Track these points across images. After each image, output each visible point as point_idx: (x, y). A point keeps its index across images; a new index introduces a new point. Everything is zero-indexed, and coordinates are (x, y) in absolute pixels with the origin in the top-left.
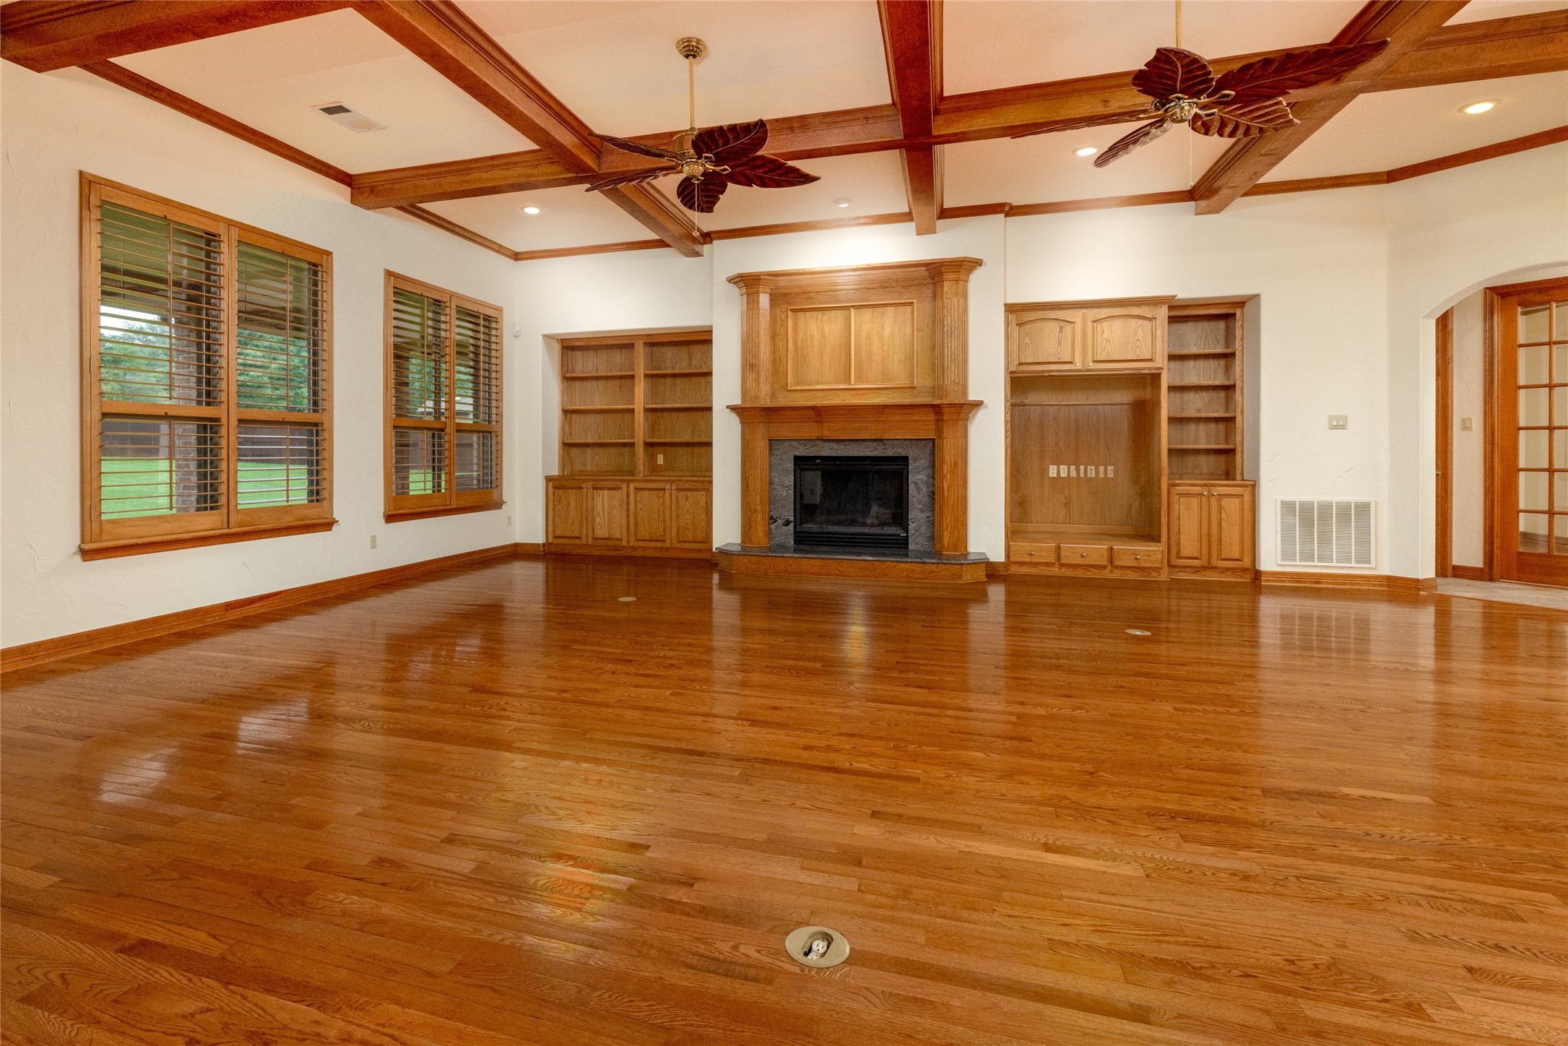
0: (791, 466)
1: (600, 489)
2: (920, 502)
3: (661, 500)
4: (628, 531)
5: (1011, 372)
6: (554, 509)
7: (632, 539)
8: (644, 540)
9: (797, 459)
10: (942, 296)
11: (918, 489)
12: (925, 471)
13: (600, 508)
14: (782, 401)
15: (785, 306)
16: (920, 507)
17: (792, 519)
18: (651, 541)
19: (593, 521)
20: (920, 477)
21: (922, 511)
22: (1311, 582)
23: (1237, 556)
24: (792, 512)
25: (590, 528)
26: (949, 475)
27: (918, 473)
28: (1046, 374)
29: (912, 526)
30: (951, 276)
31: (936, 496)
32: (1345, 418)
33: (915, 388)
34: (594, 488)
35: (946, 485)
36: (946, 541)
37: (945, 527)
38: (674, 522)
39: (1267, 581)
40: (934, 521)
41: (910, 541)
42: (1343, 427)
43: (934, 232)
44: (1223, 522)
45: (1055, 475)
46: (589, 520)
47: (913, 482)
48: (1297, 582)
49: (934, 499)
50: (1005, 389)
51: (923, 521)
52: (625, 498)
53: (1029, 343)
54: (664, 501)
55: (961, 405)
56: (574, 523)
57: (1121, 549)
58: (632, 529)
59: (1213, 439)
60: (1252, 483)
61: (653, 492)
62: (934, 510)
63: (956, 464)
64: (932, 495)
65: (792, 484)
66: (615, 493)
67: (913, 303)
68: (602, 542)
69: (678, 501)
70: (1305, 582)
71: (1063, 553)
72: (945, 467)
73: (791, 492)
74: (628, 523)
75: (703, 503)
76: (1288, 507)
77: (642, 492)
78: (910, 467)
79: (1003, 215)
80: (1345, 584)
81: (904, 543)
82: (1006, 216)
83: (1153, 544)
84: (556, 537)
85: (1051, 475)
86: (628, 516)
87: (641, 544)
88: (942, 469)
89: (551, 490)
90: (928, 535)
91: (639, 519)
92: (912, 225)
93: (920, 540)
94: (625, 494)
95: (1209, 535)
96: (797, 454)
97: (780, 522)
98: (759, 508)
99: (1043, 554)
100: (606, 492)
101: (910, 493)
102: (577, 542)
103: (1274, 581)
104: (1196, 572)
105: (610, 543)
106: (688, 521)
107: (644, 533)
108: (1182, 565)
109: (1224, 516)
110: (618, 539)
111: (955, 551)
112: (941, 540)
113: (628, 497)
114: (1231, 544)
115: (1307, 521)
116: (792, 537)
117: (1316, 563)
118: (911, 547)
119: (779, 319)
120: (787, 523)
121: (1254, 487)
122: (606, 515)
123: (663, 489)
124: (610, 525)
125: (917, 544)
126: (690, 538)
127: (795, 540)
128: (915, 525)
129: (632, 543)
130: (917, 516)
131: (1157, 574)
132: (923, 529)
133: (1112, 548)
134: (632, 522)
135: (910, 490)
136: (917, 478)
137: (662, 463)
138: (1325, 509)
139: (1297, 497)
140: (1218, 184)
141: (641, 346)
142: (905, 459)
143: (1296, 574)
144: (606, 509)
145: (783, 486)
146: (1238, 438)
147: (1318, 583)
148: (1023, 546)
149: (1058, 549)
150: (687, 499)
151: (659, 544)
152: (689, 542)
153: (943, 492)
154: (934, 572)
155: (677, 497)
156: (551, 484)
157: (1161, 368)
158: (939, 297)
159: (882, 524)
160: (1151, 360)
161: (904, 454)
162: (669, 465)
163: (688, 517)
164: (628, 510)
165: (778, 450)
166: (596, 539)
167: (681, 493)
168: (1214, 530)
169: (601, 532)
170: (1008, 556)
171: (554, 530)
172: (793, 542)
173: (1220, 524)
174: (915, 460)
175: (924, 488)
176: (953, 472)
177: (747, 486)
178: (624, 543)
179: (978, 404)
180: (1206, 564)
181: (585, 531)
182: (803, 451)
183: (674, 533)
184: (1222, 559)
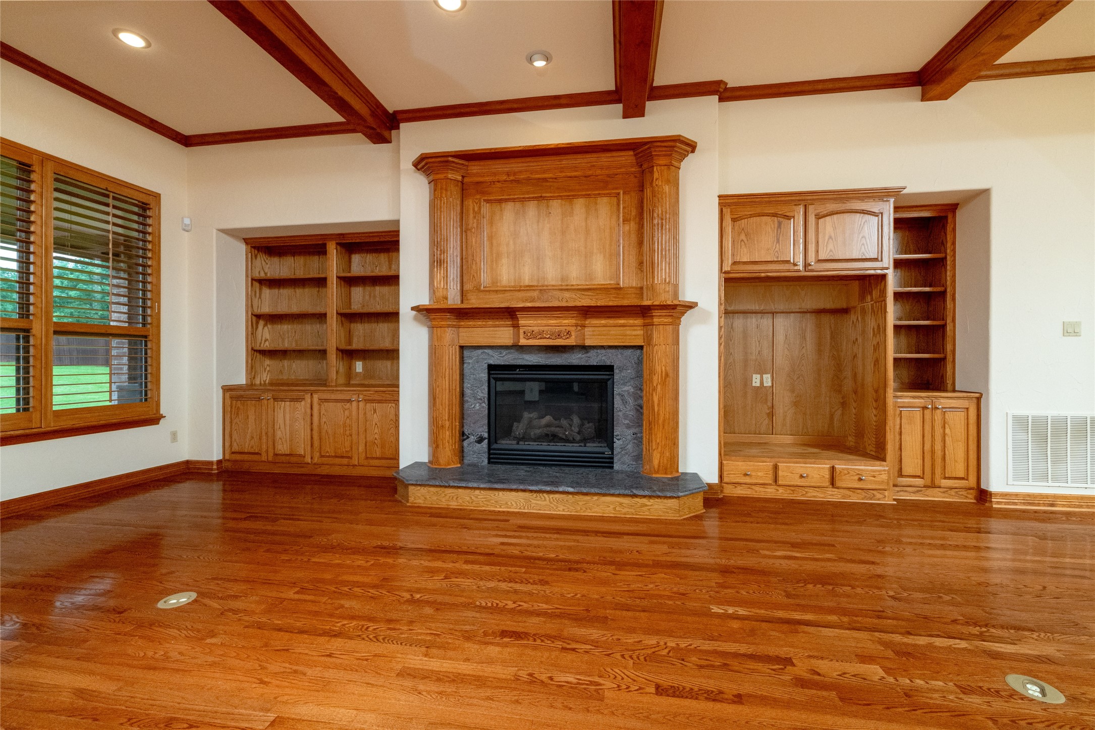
0: (484, 376)
1: (282, 400)
2: (626, 417)
3: (347, 413)
4: (312, 446)
5: (725, 273)
6: (231, 422)
7: (317, 455)
8: (329, 457)
9: (491, 368)
10: (651, 183)
11: (625, 402)
12: (632, 382)
13: (281, 421)
14: (474, 302)
15: (478, 197)
16: (627, 422)
17: (486, 435)
18: (336, 457)
19: (274, 435)
20: (626, 388)
21: (628, 427)
22: (1044, 505)
23: (962, 475)
24: (486, 428)
25: (271, 443)
26: (659, 387)
27: (624, 384)
28: (763, 275)
29: (617, 444)
30: (662, 161)
31: (645, 411)
32: (1078, 324)
33: (620, 289)
34: (275, 399)
35: (656, 399)
36: (656, 462)
37: (654, 447)
38: (362, 436)
39: (998, 503)
40: (642, 438)
41: (615, 460)
42: (1076, 334)
43: (643, 115)
44: (947, 438)
45: (758, 384)
46: (270, 434)
47: (619, 394)
48: (1030, 504)
49: (642, 414)
50: (719, 290)
51: (629, 437)
52: (309, 411)
53: (745, 239)
54: (351, 414)
55: (674, 307)
56: (253, 438)
57: (843, 469)
58: (316, 444)
59: (914, 348)
60: (977, 395)
61: (339, 404)
62: (641, 426)
63: (667, 375)
64: (639, 409)
65: (486, 396)
66: (297, 404)
67: (619, 194)
68: (283, 459)
69: (365, 414)
70: (1039, 505)
71: (780, 473)
72: (655, 378)
73: (485, 405)
74: (312, 438)
75: (392, 416)
76: (1021, 422)
77: (326, 404)
78: (616, 377)
79: (717, 97)
80: (1081, 507)
81: (608, 463)
82: (721, 100)
83: (878, 463)
84: (233, 453)
85: (754, 384)
86: (312, 430)
87: (325, 460)
88: (651, 381)
89: (228, 401)
90: (635, 454)
91: (323, 434)
92: (620, 107)
93: (627, 459)
94: (309, 406)
95: (933, 452)
96: (491, 362)
97: (472, 438)
98: (447, 424)
99: (759, 474)
100: (288, 403)
101: (615, 406)
102: (255, 458)
103: (1006, 503)
104: (918, 491)
105: (293, 459)
106: (376, 436)
107: (329, 449)
108: (904, 484)
109: (947, 431)
110: (300, 455)
111: (666, 473)
112: (650, 461)
113: (312, 408)
114: (956, 461)
115: (1041, 438)
116: (486, 455)
117: (1050, 484)
118: (617, 466)
119: (471, 211)
120: (480, 440)
121: (979, 400)
122: (288, 428)
123: (349, 401)
124: (291, 440)
125: (623, 463)
126: (379, 454)
127: (489, 459)
128: (620, 442)
129: (316, 460)
130: (623, 434)
131: (881, 496)
132: (630, 447)
133: (833, 467)
134: (316, 437)
135: (615, 403)
136: (622, 389)
137: (361, 371)
138: (1060, 425)
139: (1030, 411)
140: (950, 65)
141: (334, 246)
142: (610, 368)
143: (1029, 495)
144: (288, 422)
145: (475, 398)
146: (949, 347)
147: (1052, 505)
148: (737, 466)
149: (776, 468)
150: (375, 411)
151: (345, 461)
152: (377, 458)
153: (653, 406)
154: (646, 505)
155: (365, 409)
156: (228, 395)
157: (887, 269)
158: (648, 186)
159: (585, 441)
160: (876, 260)
161: (608, 363)
162: (367, 373)
163: (376, 431)
164: (312, 424)
165: (471, 358)
166: (276, 455)
167: (368, 405)
168: (938, 447)
169: (283, 448)
170: (721, 477)
171: (231, 446)
172: (486, 461)
173: (944, 441)
174: (621, 369)
175: (631, 401)
176: (664, 383)
177: (434, 399)
178: (308, 459)
179: (691, 306)
180: (929, 484)
181: (264, 447)
182: (497, 359)
183: (361, 448)
184: (945, 478)
